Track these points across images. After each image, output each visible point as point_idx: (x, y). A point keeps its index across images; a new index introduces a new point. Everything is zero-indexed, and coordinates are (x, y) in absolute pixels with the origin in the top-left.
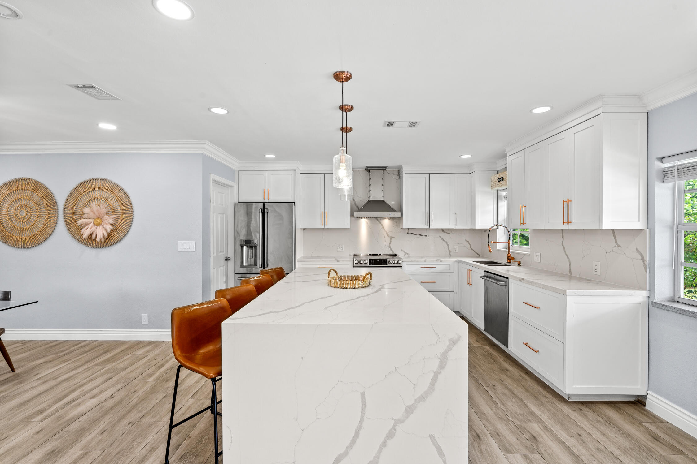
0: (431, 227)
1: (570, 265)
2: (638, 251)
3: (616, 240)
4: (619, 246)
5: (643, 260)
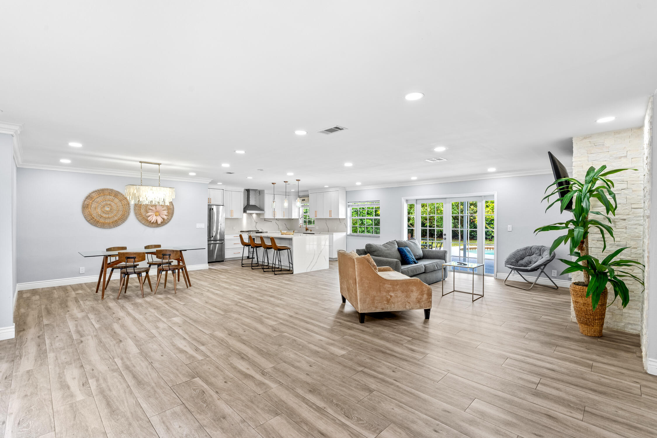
0: (275, 218)
1: (328, 229)
2: (344, 223)
4: (341, 222)
5: (346, 225)
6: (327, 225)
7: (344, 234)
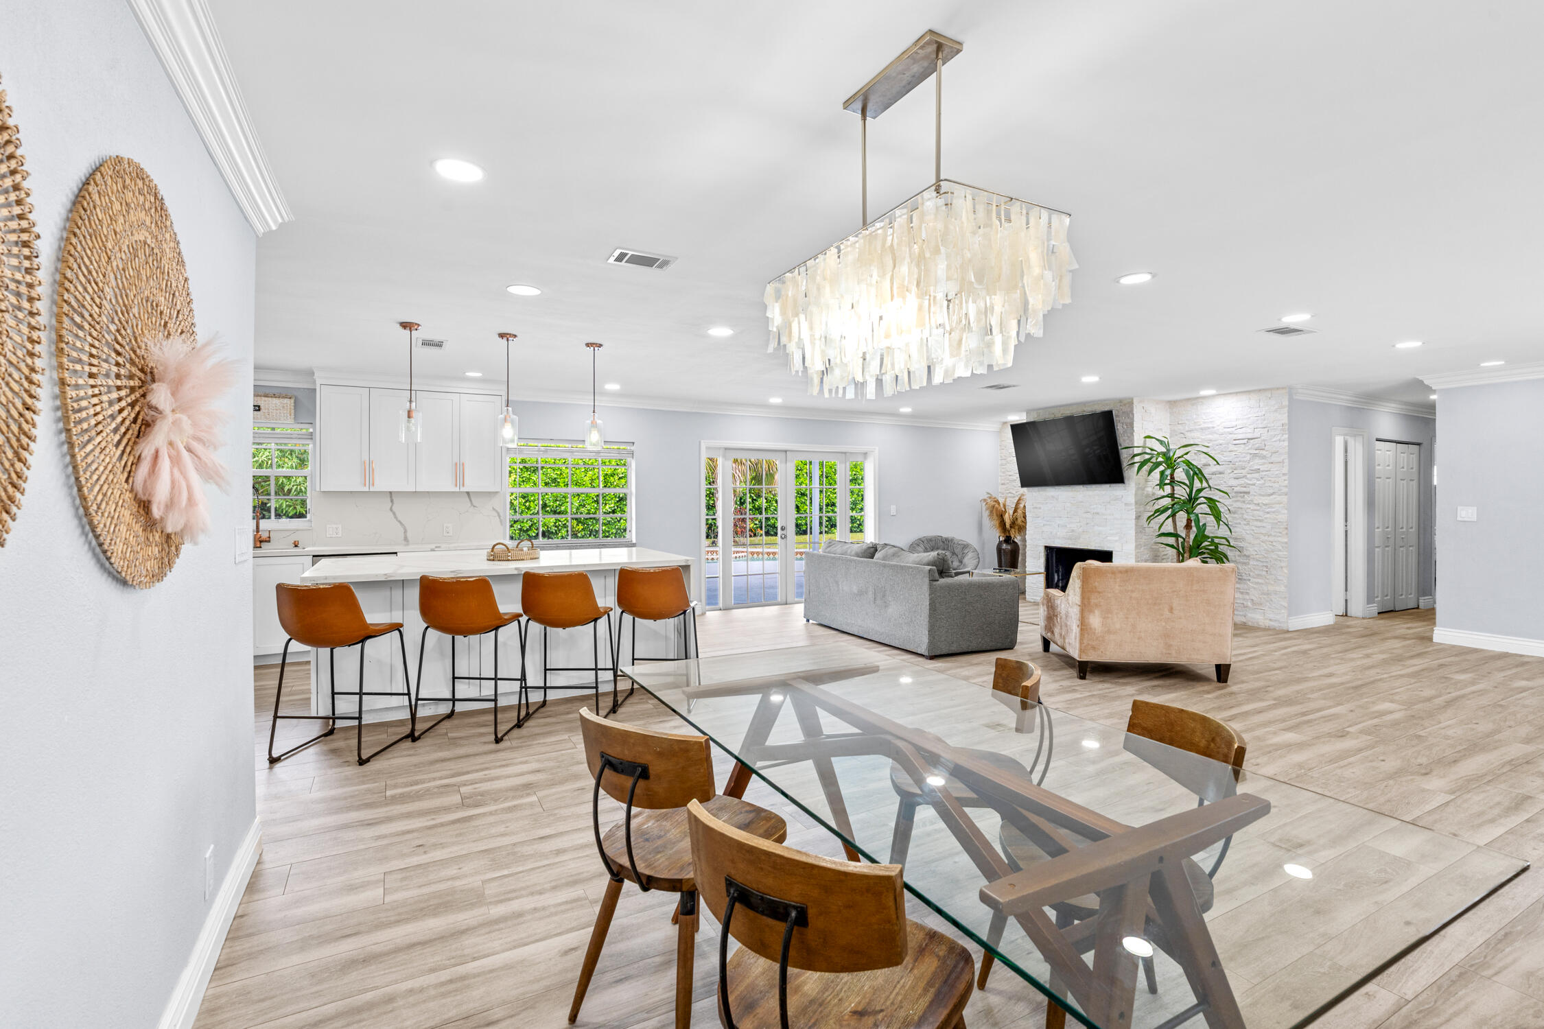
1: (405, 532)
2: (494, 509)
3: (470, 500)
4: (475, 506)
5: (499, 516)
6: (396, 518)
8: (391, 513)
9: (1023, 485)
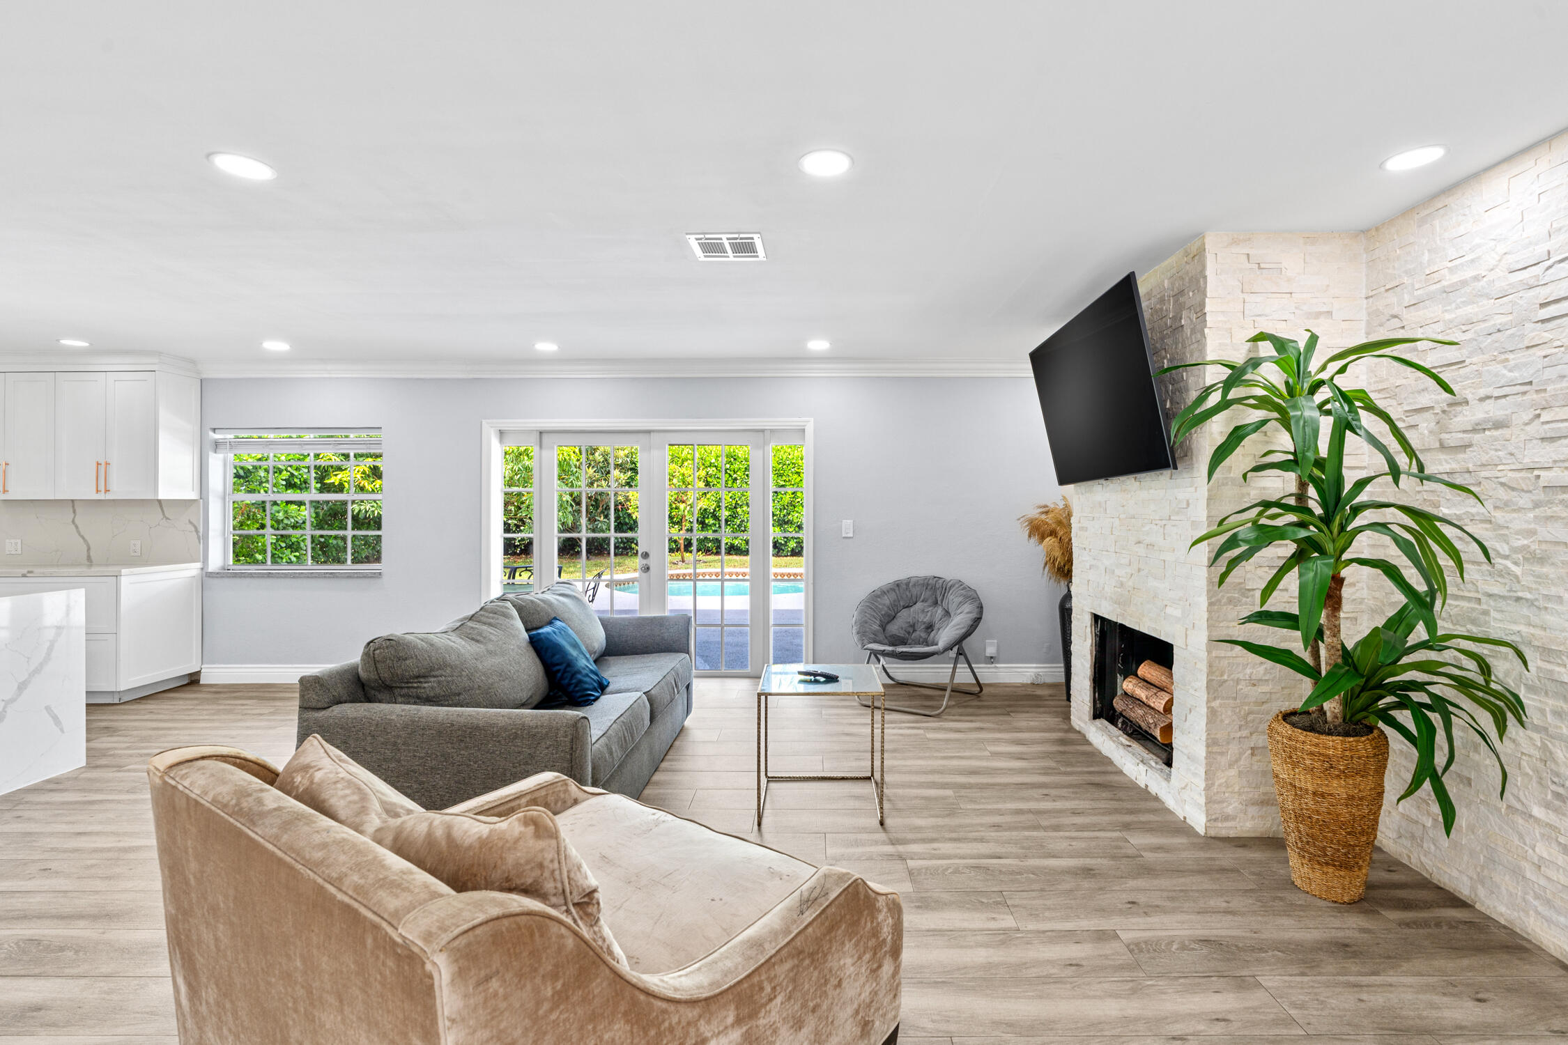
1: (89, 549)
2: (190, 522)
3: (162, 511)
4: (167, 519)
5: (197, 531)
6: (79, 532)
7: (193, 569)
8: (73, 526)
9: (1063, 480)
